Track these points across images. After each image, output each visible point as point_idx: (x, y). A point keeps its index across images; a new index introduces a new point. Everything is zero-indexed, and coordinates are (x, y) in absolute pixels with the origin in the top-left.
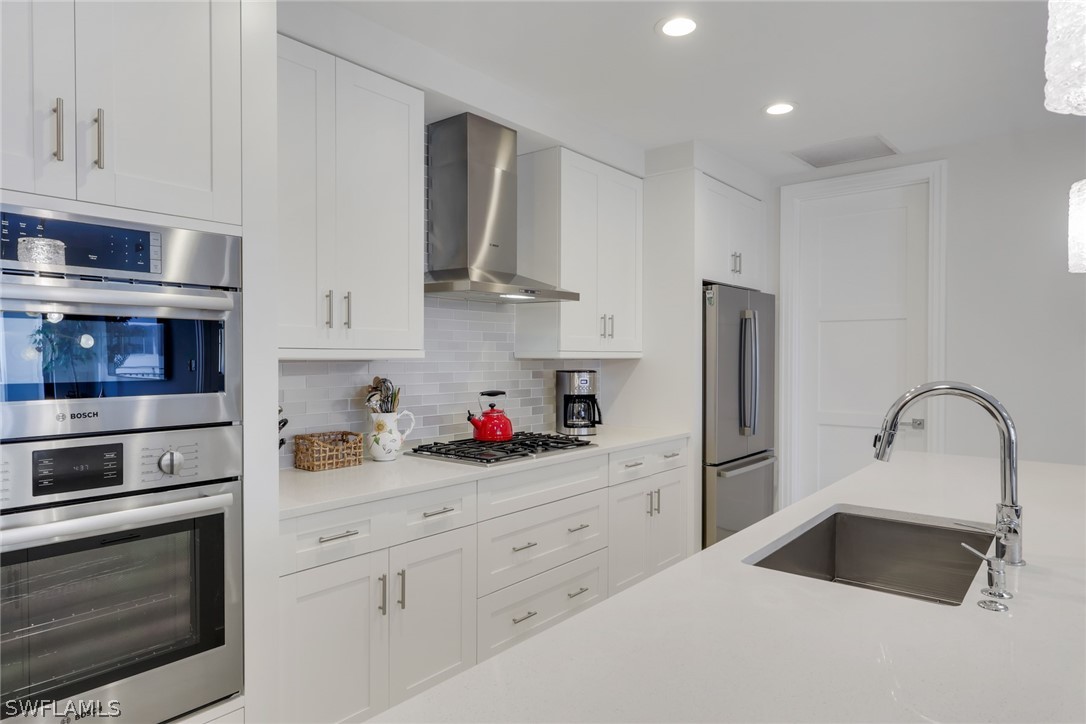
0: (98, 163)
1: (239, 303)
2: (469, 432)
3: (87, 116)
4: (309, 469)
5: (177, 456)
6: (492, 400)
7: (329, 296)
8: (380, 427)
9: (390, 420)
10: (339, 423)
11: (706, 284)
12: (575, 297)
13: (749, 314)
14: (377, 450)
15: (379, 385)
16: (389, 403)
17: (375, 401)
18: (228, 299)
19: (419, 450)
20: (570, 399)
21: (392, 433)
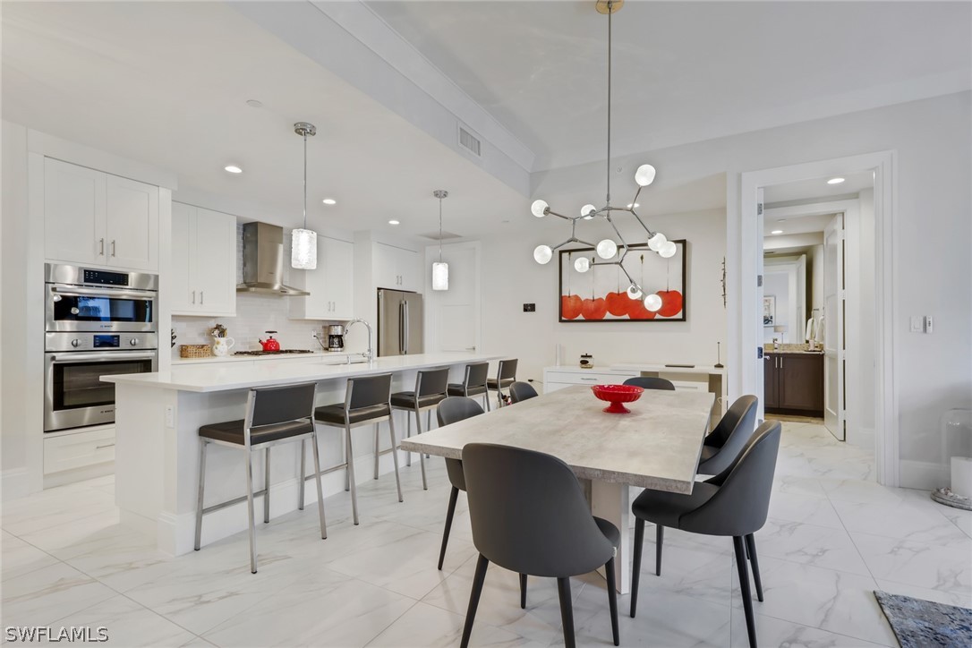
0: (113, 255)
1: (157, 295)
2: (261, 348)
3: (110, 242)
4: (186, 357)
5: (137, 341)
6: (271, 335)
7: (194, 293)
8: (218, 343)
9: (222, 340)
10: (201, 341)
11: (379, 289)
12: (308, 294)
13: (403, 302)
14: (216, 352)
15: (218, 327)
16: (222, 333)
17: (216, 332)
18: (153, 294)
19: (237, 353)
20: (331, 337)
21: (222, 345)
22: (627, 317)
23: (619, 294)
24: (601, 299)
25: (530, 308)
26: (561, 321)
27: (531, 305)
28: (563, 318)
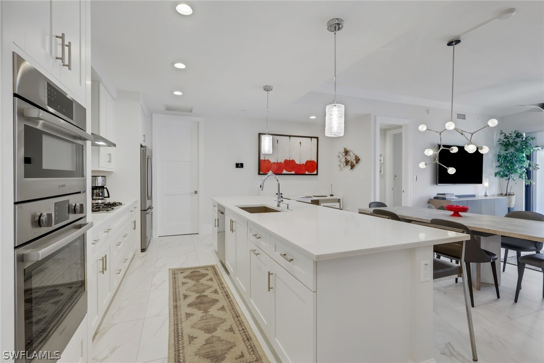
0: (68, 66)
22: (293, 172)
23: (290, 161)
24: (281, 162)
25: (239, 165)
26: (259, 174)
27: (241, 164)
28: (261, 173)
